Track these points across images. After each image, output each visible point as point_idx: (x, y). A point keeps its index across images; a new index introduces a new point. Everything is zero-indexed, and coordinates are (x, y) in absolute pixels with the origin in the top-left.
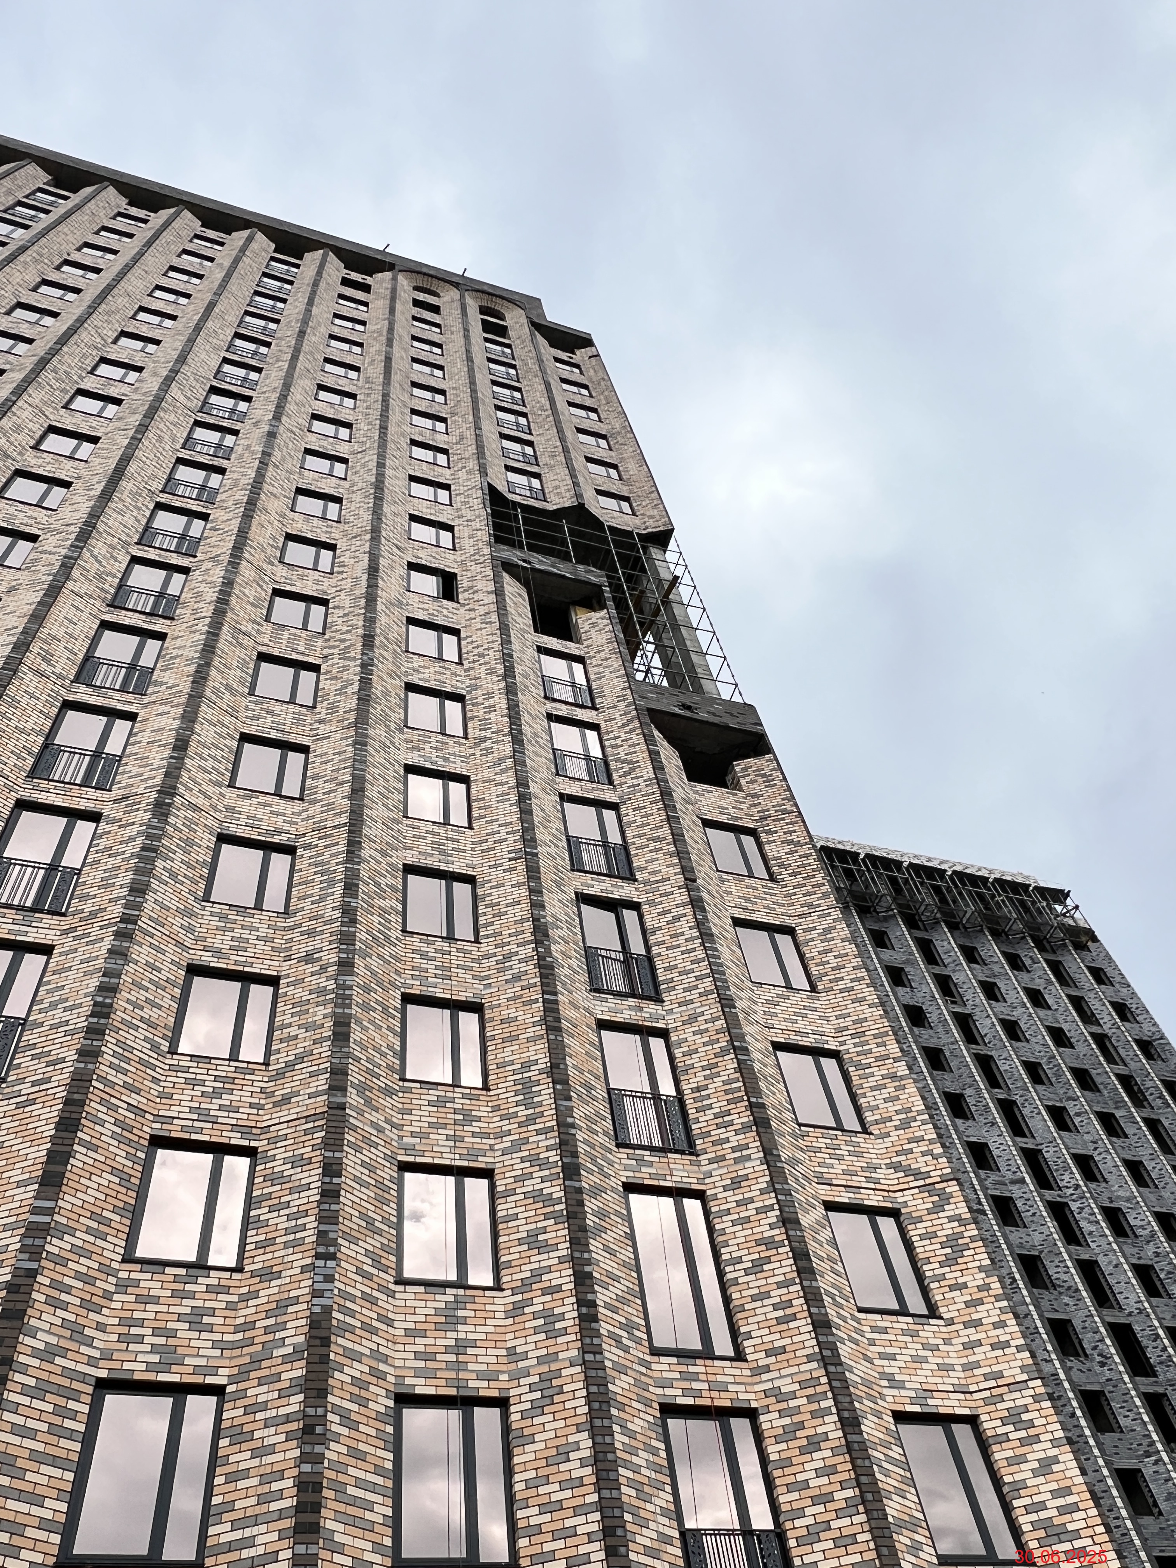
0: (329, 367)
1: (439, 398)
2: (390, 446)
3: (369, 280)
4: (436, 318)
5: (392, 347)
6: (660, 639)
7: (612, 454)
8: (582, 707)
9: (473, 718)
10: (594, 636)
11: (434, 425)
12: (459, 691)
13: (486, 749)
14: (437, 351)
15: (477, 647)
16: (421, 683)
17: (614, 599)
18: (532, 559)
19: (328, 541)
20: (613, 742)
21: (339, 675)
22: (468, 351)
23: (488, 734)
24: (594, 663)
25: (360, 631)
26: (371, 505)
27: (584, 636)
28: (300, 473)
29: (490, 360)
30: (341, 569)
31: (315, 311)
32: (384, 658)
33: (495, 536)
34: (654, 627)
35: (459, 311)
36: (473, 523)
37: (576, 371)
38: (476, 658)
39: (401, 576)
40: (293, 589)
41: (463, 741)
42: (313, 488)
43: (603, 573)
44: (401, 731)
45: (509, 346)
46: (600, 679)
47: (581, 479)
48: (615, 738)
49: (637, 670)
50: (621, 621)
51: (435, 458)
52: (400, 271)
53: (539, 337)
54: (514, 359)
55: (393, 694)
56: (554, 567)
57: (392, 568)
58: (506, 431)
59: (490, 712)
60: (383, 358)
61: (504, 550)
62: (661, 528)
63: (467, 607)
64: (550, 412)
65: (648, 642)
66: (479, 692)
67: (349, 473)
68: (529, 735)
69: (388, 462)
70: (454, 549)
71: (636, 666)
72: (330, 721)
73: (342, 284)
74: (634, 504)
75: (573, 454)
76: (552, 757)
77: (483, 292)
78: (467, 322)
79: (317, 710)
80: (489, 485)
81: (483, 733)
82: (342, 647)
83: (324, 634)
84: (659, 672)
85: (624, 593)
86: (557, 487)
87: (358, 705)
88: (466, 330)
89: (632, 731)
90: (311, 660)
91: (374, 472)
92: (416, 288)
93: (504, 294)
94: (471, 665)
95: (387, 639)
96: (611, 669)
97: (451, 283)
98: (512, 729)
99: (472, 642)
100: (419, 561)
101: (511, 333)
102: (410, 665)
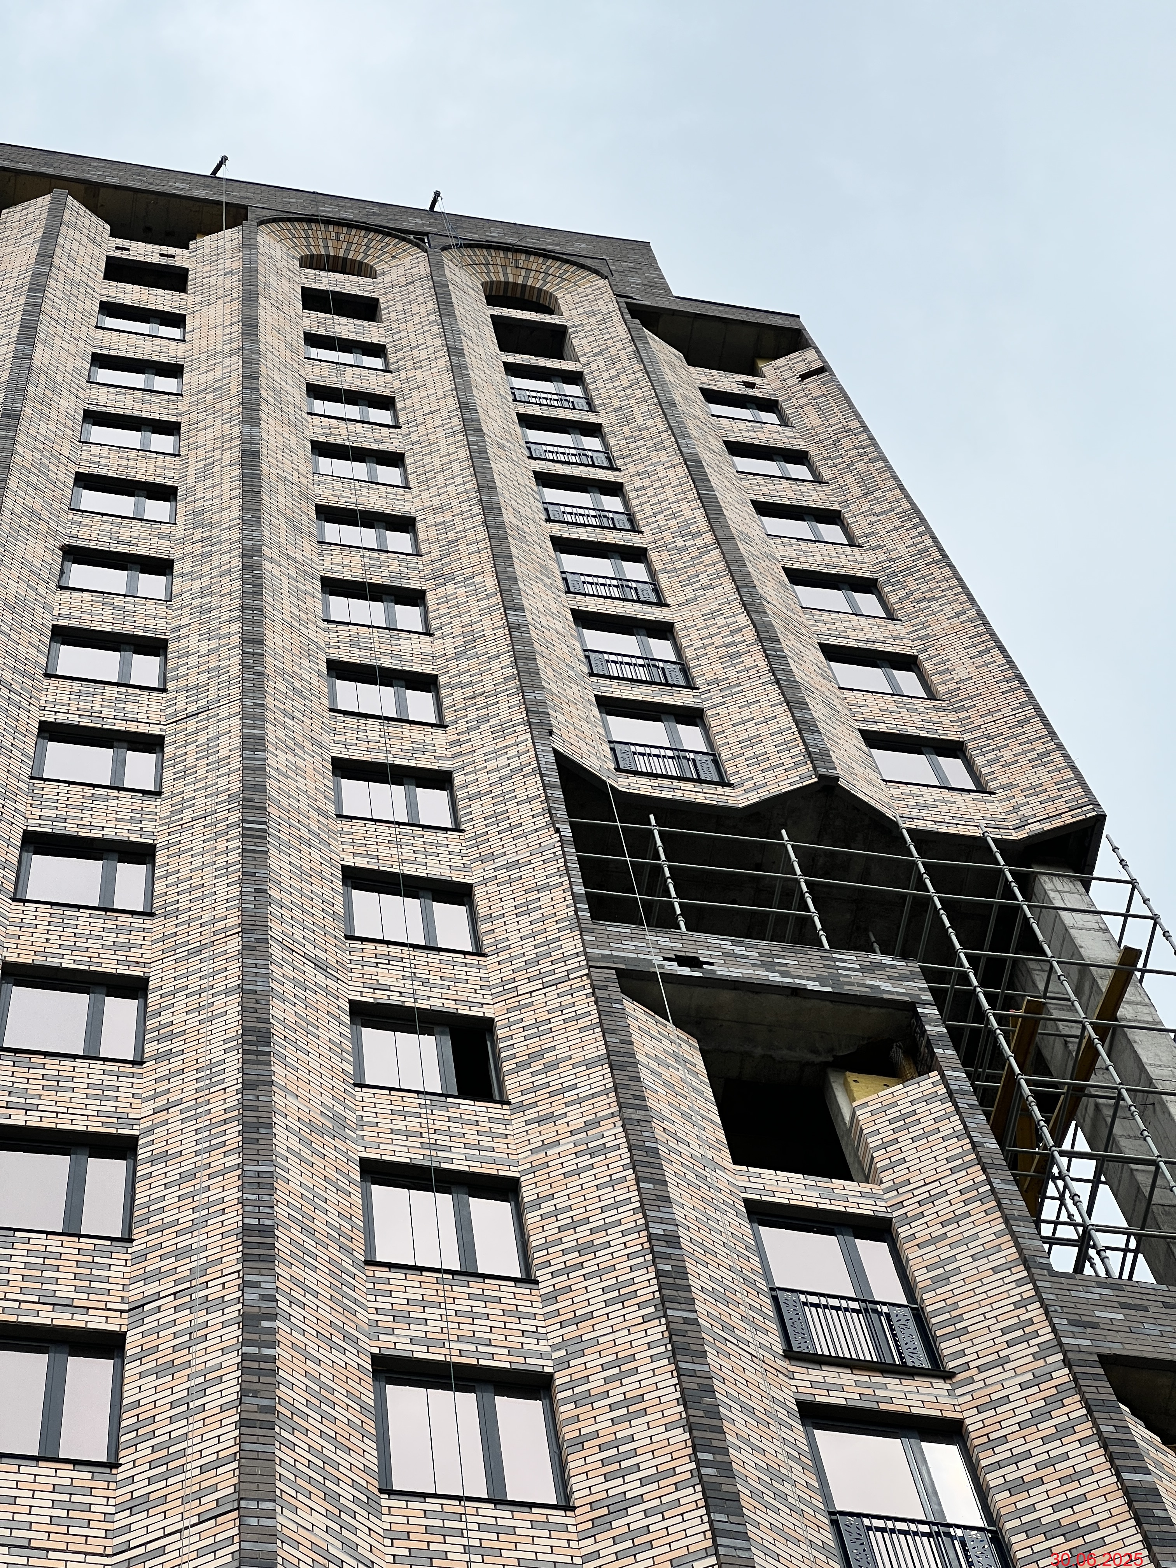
0: (91, 499)
1: (399, 541)
2: (275, 686)
3: (181, 258)
4: (371, 333)
5: (255, 422)
6: (1110, 1141)
7: (900, 629)
8: (905, 1371)
9: (580, 1442)
10: (910, 1154)
11: (390, 616)
12: (534, 1365)
13: (631, 1534)
14: (383, 416)
15: (574, 1225)
16: (421, 1353)
17: (955, 1036)
18: (703, 955)
19: (123, 970)
20: (1011, 1473)
21: (181, 1357)
22: (465, 407)
23: (631, 1487)
24: (922, 1237)
25: (233, 1219)
26: (234, 857)
27: (881, 1159)
28: (31, 794)
29: (528, 421)
30: (165, 1046)
31: (40, 355)
32: (306, 1290)
33: (590, 898)
34: (1087, 1105)
35: (431, 305)
36: (526, 872)
37: (771, 417)
38: (573, 1258)
39: (336, 1049)
40: (33, 1120)
41: (558, 1517)
42: (71, 829)
43: (915, 966)
44: (372, 1508)
45: (575, 378)
46: (945, 1279)
47: (818, 711)
48: (1015, 1459)
49: (1053, 1241)
50: (985, 1098)
51: (401, 704)
52: (262, 223)
53: (657, 346)
54: (591, 408)
55: (340, 1396)
56: (770, 967)
57: (309, 1026)
58: (592, 605)
59: (629, 1419)
60: (236, 454)
61: (621, 938)
62: (1068, 819)
63: (531, 1114)
64: (709, 538)
65: (1071, 1155)
66: (592, 1359)
67: (168, 775)
68: (753, 1474)
69: (272, 733)
70: (479, 952)
71: (1046, 1230)
72: (164, 1499)
73: (107, 276)
74: (979, 761)
75: (788, 643)
76: (829, 1538)
77: (489, 246)
78: (457, 333)
79: (122, 1473)
80: (559, 757)
81: (616, 1487)
82: (184, 1271)
83: (128, 1239)
84: (1119, 1241)
85: (981, 1016)
86: (752, 742)
87: (240, 1441)
88: (454, 351)
89: (1061, 1432)
90: (96, 1322)
91: (236, 763)
92: (310, 262)
93: (548, 244)
94: (561, 1281)
95: (312, 1233)
96: (975, 1247)
97: (400, 234)
98: (699, 1464)
99: (556, 1214)
100: (381, 997)
101: (578, 342)
102: (384, 1303)
